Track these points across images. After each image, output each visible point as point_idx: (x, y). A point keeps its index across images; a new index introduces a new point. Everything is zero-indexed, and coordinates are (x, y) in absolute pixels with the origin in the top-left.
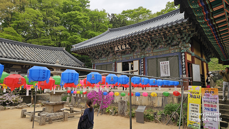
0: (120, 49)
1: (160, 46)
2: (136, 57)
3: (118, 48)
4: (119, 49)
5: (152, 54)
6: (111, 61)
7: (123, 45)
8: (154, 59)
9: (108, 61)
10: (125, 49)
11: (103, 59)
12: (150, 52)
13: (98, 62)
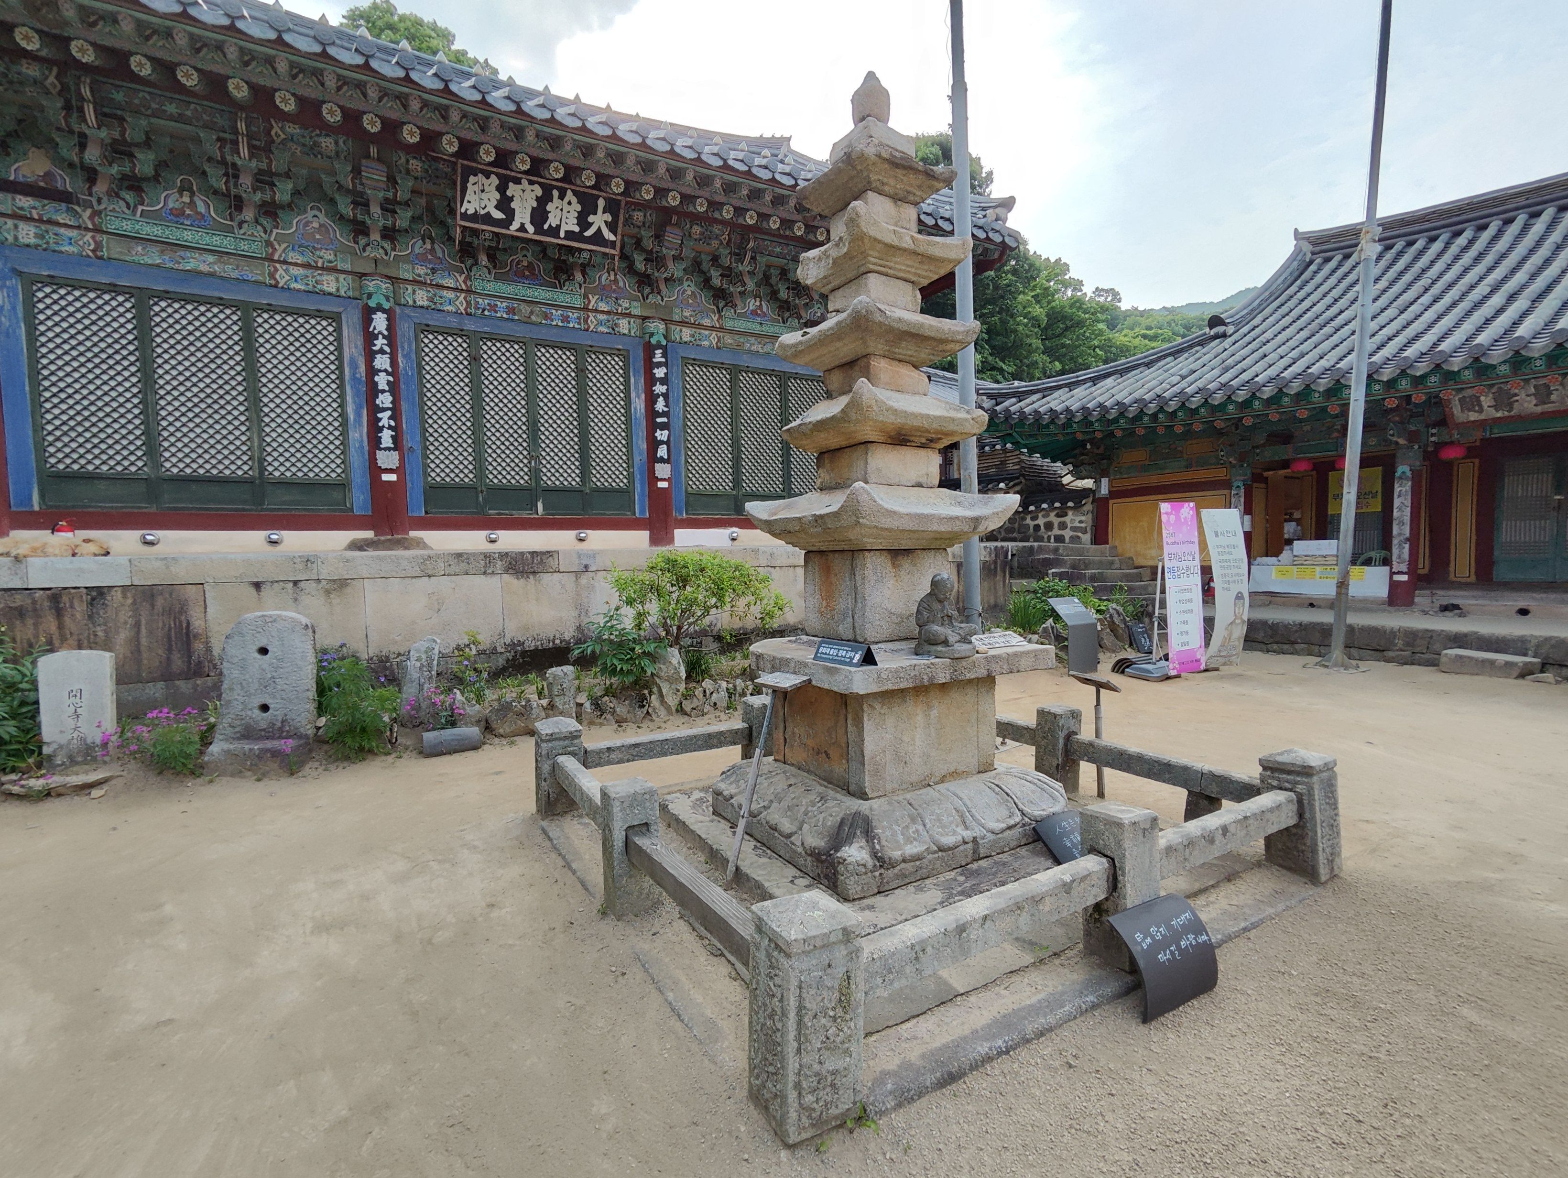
0: (523, 216)
2: (600, 323)
3: (505, 204)
4: (510, 215)
5: (714, 337)
6: (329, 283)
7: (562, 197)
8: (721, 366)
9: (272, 276)
10: (570, 235)
11: (188, 236)
12: (707, 322)
13: (73, 241)
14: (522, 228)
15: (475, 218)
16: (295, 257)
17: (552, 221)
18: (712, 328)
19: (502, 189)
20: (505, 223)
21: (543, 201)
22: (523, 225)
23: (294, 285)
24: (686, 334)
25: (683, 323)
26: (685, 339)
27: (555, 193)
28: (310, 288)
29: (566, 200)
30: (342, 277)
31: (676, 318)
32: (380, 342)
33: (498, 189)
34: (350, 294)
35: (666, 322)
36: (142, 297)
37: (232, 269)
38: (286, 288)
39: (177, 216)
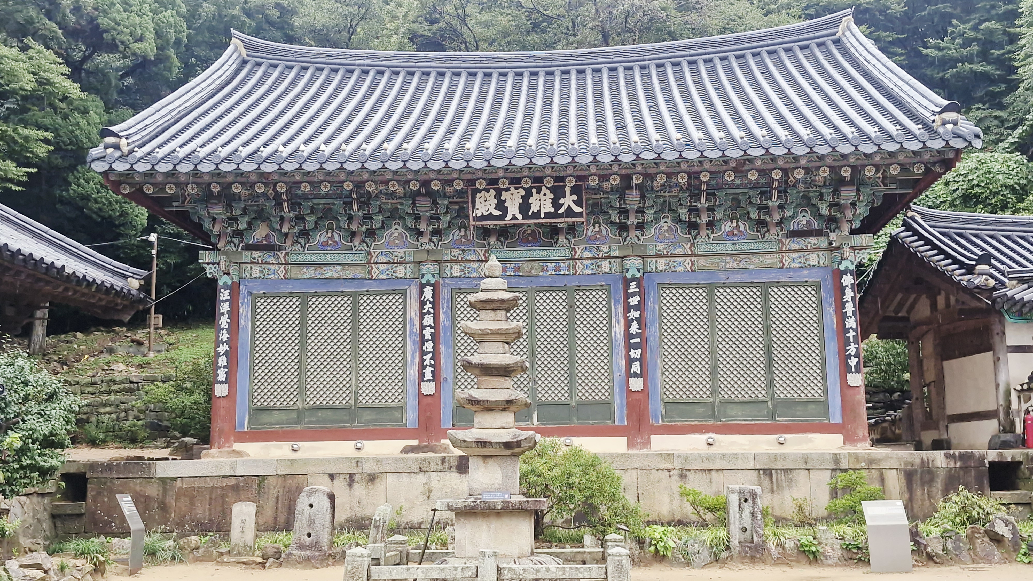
0: (513, 209)
3: (501, 205)
4: (505, 211)
5: (687, 263)
6: (401, 271)
8: (697, 286)
9: (369, 272)
10: (548, 215)
11: (328, 257)
12: (679, 251)
13: (275, 272)
14: (514, 218)
15: (483, 218)
16: (383, 259)
17: (534, 208)
18: (685, 255)
19: (498, 197)
20: (502, 217)
21: (526, 197)
22: (514, 215)
23: (381, 276)
24: (661, 264)
25: (658, 256)
26: (660, 268)
27: (534, 191)
28: (390, 276)
29: (542, 193)
30: (408, 265)
31: (651, 252)
32: (428, 306)
33: (495, 197)
34: (412, 276)
35: (643, 257)
36: (304, 298)
37: (349, 273)
38: (377, 280)
39: (324, 246)
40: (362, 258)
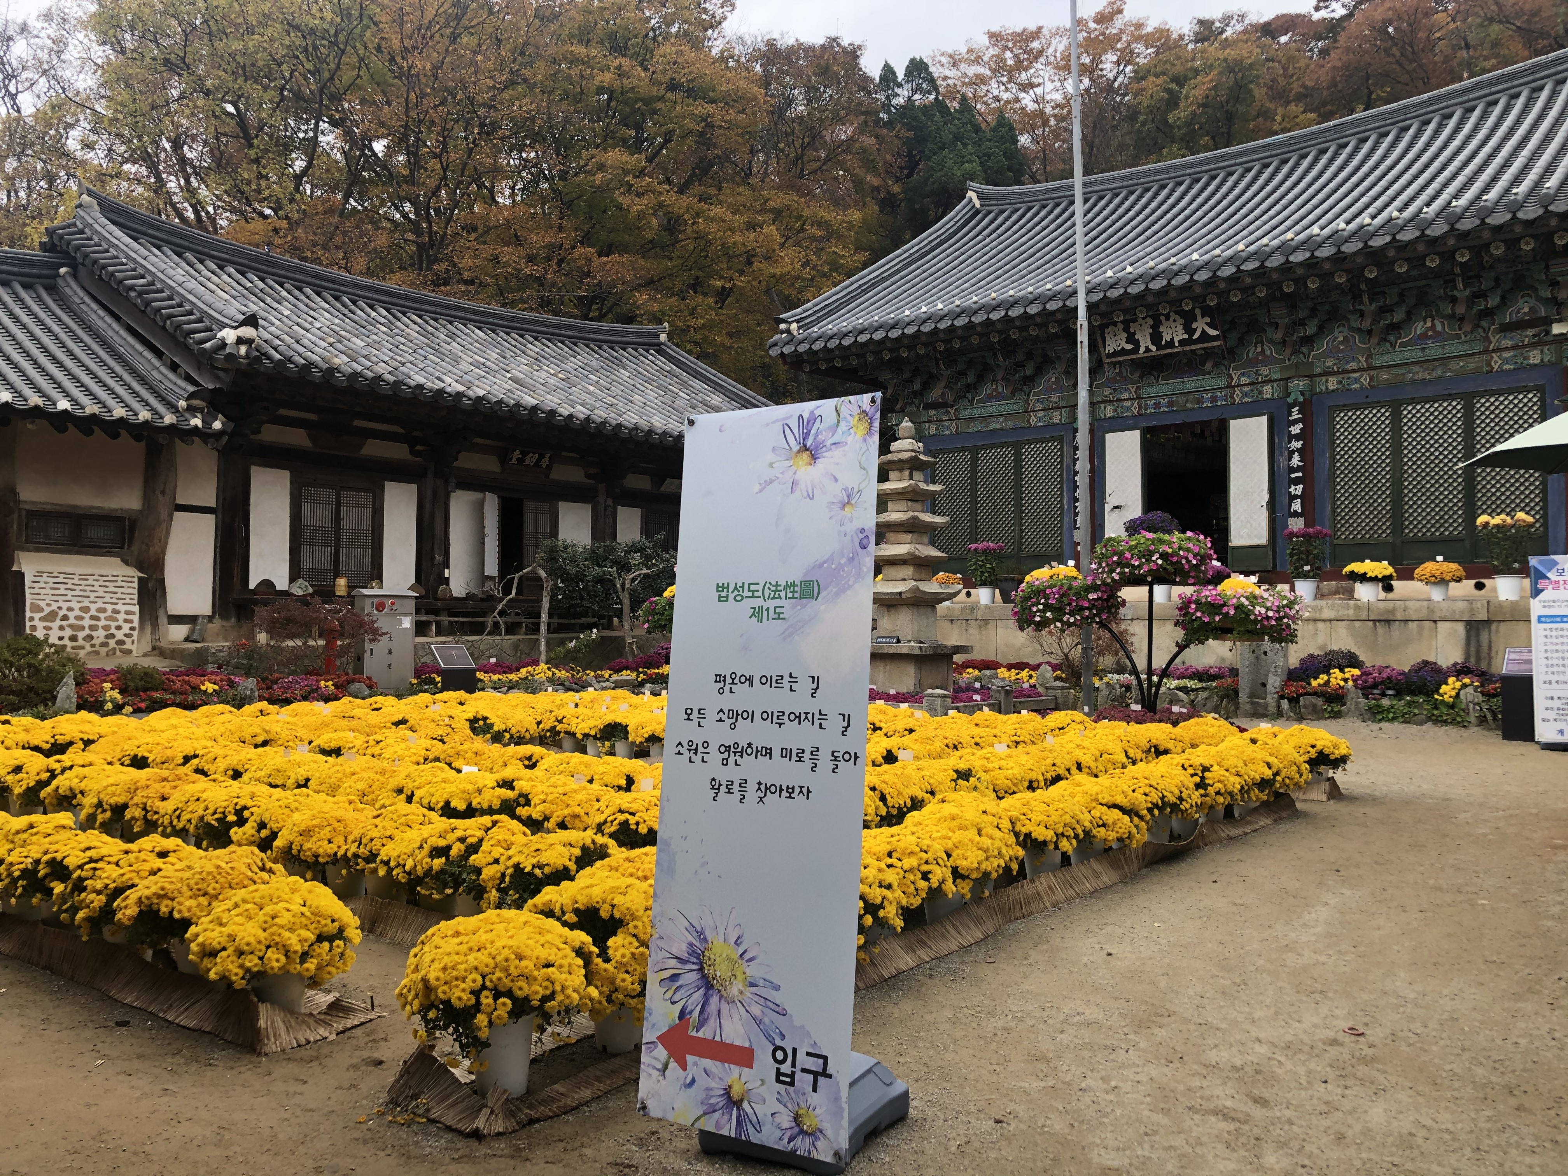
0: (1145, 342)
1: (1419, 328)
2: (1246, 395)
3: (1131, 339)
4: (1137, 344)
5: (1365, 379)
6: (1057, 417)
7: (1168, 319)
8: (1378, 404)
9: (1028, 421)
10: (1182, 342)
11: (991, 410)
12: (1353, 365)
13: (948, 428)
14: (1148, 350)
15: (1116, 354)
16: (1039, 406)
17: (1167, 337)
18: (1359, 370)
19: (1126, 329)
20: (1136, 350)
21: (1156, 327)
22: (1147, 347)
23: (1039, 424)
24: (1333, 383)
25: (1327, 373)
26: (1331, 388)
27: (1163, 318)
28: (1047, 423)
29: (1171, 320)
30: (1063, 410)
31: (1318, 371)
33: (1124, 330)
34: (1067, 421)
35: (1311, 377)
36: (974, 451)
37: (1010, 424)
38: (1036, 427)
39: (989, 398)
40: (1020, 407)
